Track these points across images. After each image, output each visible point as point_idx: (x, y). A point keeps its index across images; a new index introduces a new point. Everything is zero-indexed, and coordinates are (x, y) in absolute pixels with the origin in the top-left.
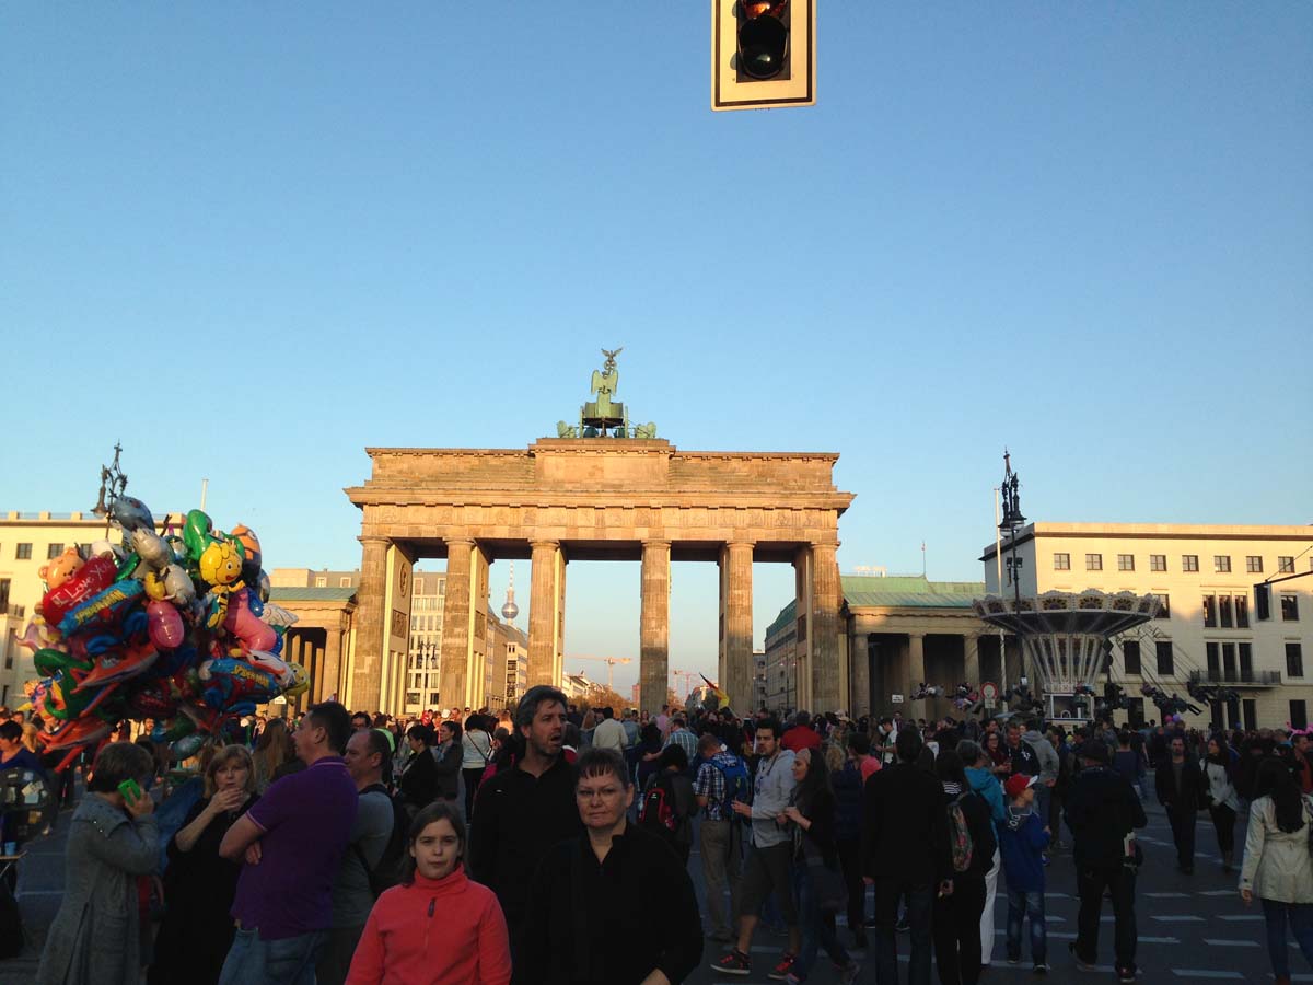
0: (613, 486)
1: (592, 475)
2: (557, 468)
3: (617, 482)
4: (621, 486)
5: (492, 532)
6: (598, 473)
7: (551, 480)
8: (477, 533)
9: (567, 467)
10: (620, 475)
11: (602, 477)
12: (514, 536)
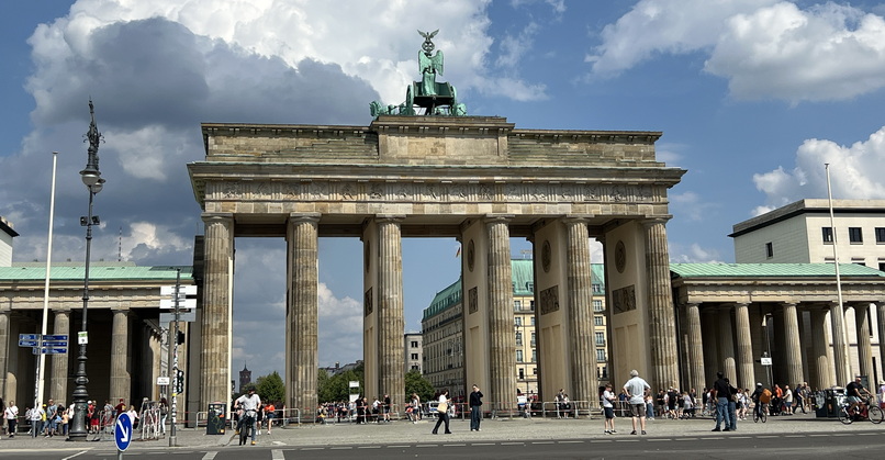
0: (457, 162)
1: (434, 151)
2: (400, 145)
3: (460, 158)
4: (464, 162)
5: (339, 208)
6: (440, 150)
7: (395, 156)
9: (410, 143)
10: (462, 152)
11: (444, 154)
12: (361, 211)
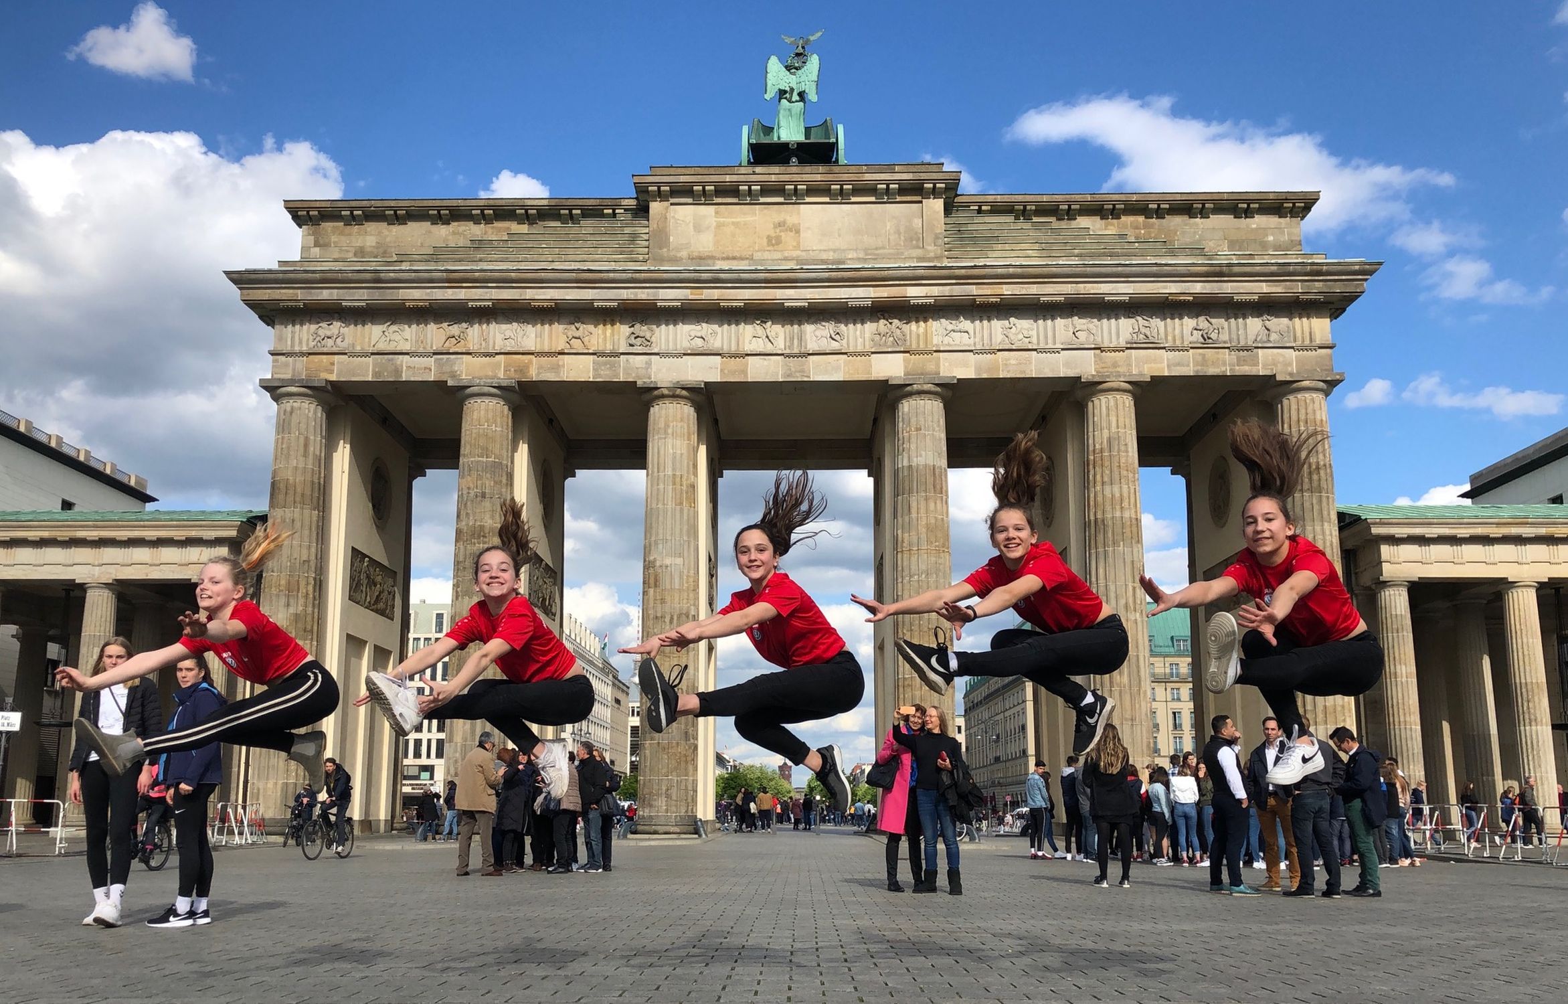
0: (823, 262)
1: (774, 242)
2: (698, 229)
3: (831, 256)
4: (839, 264)
5: (556, 368)
6: (787, 238)
8: (522, 369)
9: (719, 226)
10: (838, 243)
11: (797, 247)
12: (605, 375)
